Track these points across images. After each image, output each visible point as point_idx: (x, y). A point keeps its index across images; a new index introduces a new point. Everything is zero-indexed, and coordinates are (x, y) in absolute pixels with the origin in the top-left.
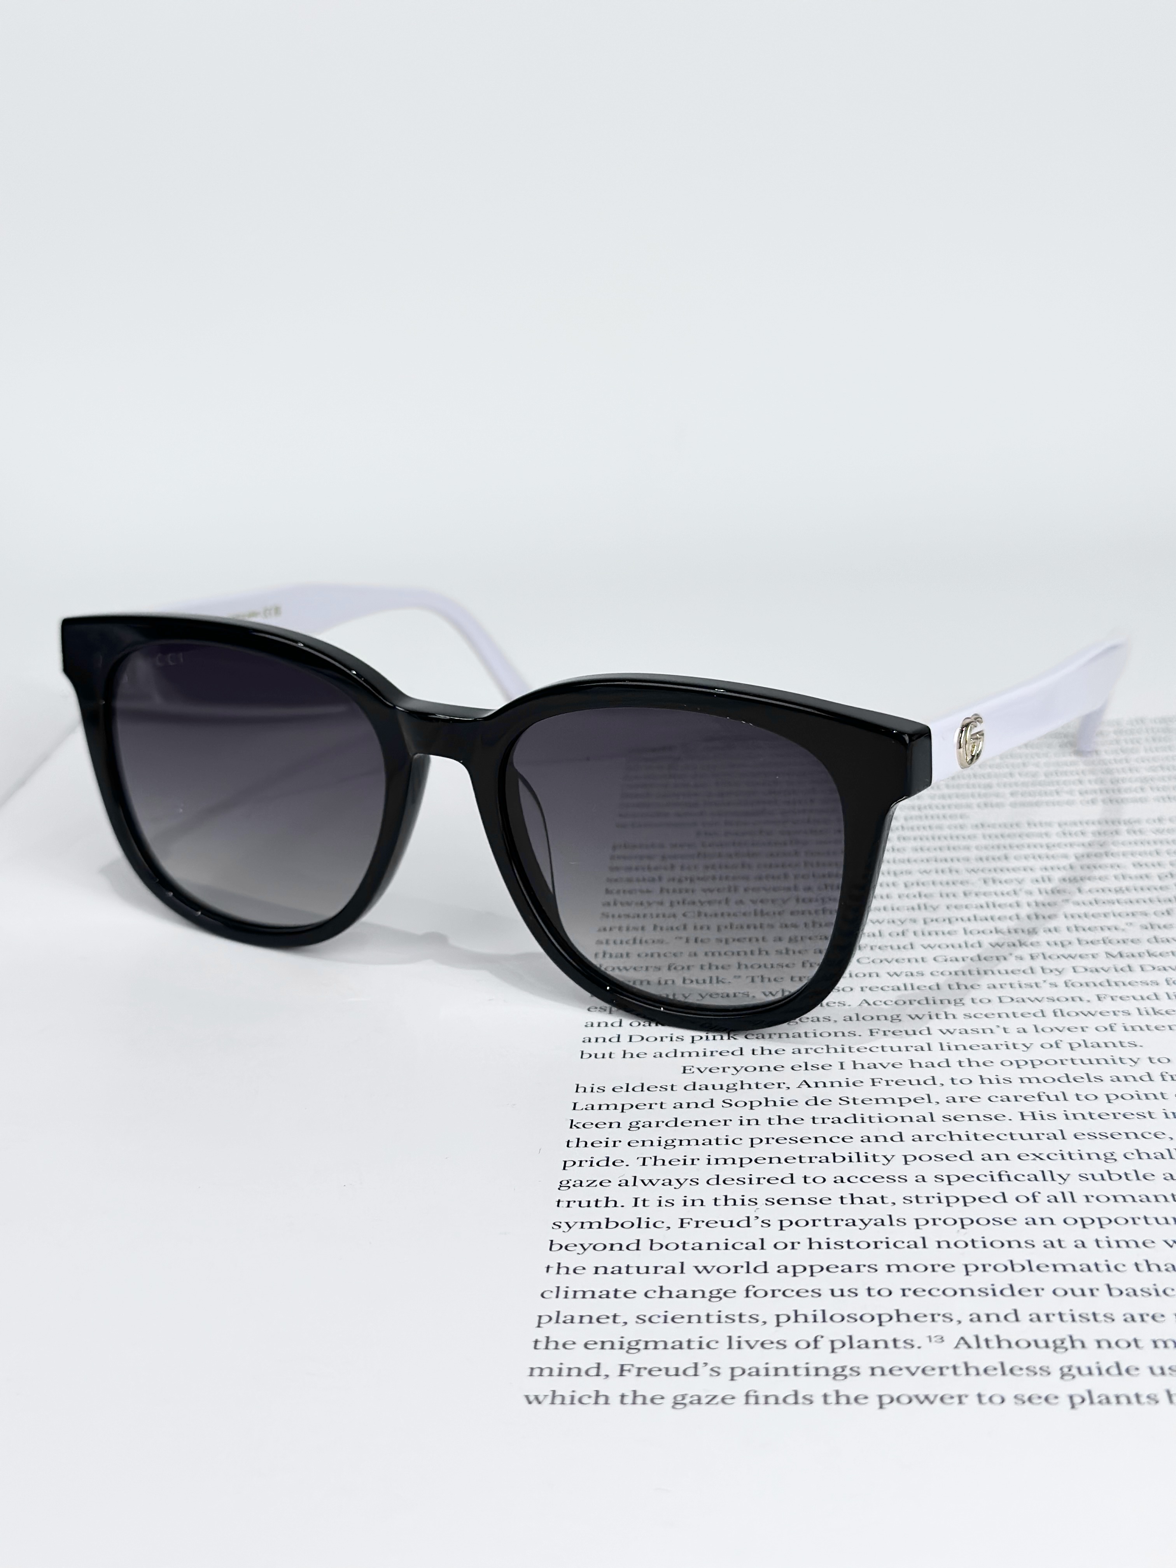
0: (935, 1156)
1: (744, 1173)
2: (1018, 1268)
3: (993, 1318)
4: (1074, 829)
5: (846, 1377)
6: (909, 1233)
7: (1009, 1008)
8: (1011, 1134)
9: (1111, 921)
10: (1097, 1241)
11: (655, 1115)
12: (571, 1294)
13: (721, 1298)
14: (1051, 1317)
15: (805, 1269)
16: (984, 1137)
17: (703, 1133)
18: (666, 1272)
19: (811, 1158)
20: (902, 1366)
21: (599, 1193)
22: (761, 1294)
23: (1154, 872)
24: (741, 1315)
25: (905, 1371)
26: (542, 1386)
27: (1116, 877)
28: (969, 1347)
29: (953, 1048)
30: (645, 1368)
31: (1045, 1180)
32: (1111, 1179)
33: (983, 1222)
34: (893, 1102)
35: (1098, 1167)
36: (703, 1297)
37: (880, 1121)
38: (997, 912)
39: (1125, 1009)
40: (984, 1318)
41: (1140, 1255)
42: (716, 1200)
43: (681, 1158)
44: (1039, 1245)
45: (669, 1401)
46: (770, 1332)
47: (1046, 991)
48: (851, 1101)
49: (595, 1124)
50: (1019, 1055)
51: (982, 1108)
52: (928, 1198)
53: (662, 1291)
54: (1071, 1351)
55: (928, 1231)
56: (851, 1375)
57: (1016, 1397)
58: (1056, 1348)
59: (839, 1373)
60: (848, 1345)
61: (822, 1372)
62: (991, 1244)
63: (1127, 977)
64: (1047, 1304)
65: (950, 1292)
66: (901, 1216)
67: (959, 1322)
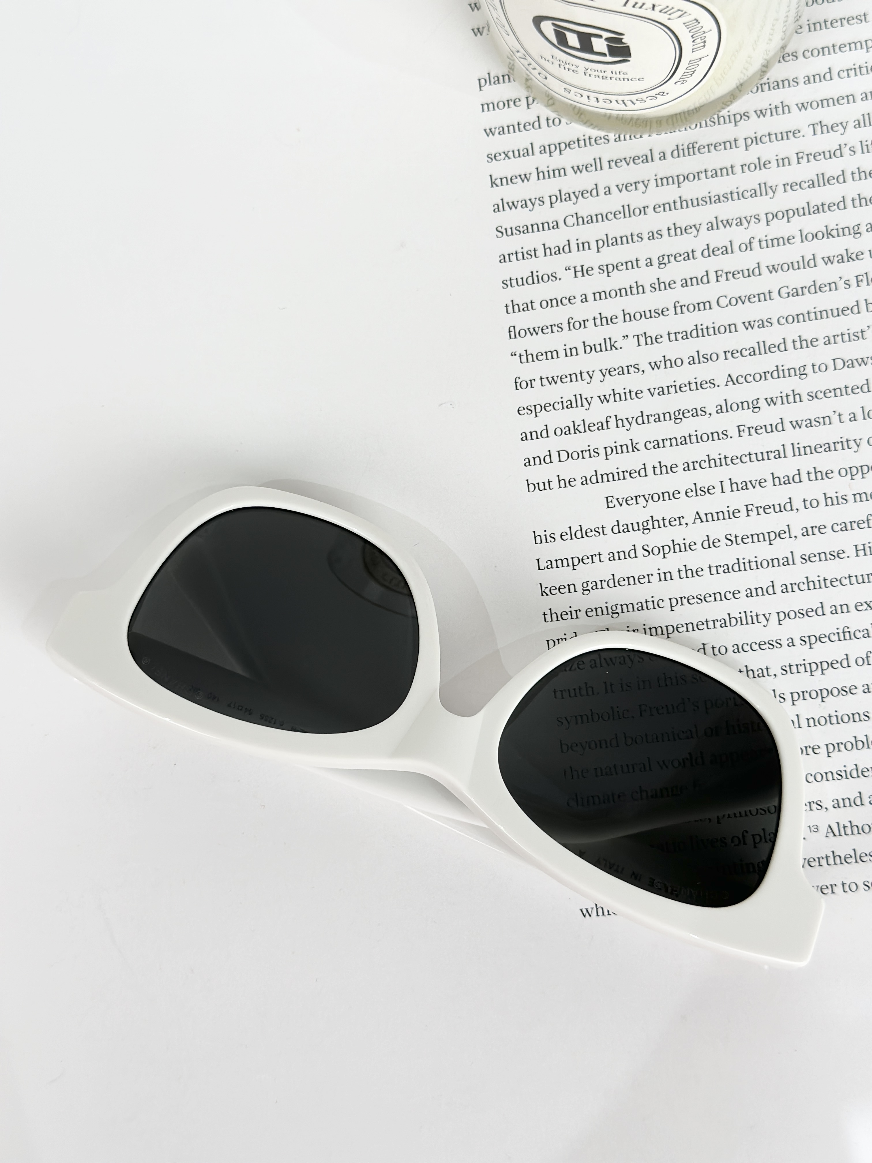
0: (799, 611)
2: (860, 745)
3: (847, 801)
7: (842, 378)
8: (850, 577)
11: (598, 570)
16: (831, 582)
17: (635, 594)
19: (714, 622)
28: (835, 835)
29: (802, 450)
33: (835, 692)
34: (764, 540)
37: (757, 567)
38: (827, 194)
40: (841, 803)
48: (734, 539)
49: (557, 588)
50: (852, 458)
51: (827, 542)
52: (797, 665)
53: (641, 792)
55: (800, 707)
57: (864, 883)
60: (763, 839)
62: (842, 719)
65: (819, 778)
66: (782, 693)
67: (826, 809)
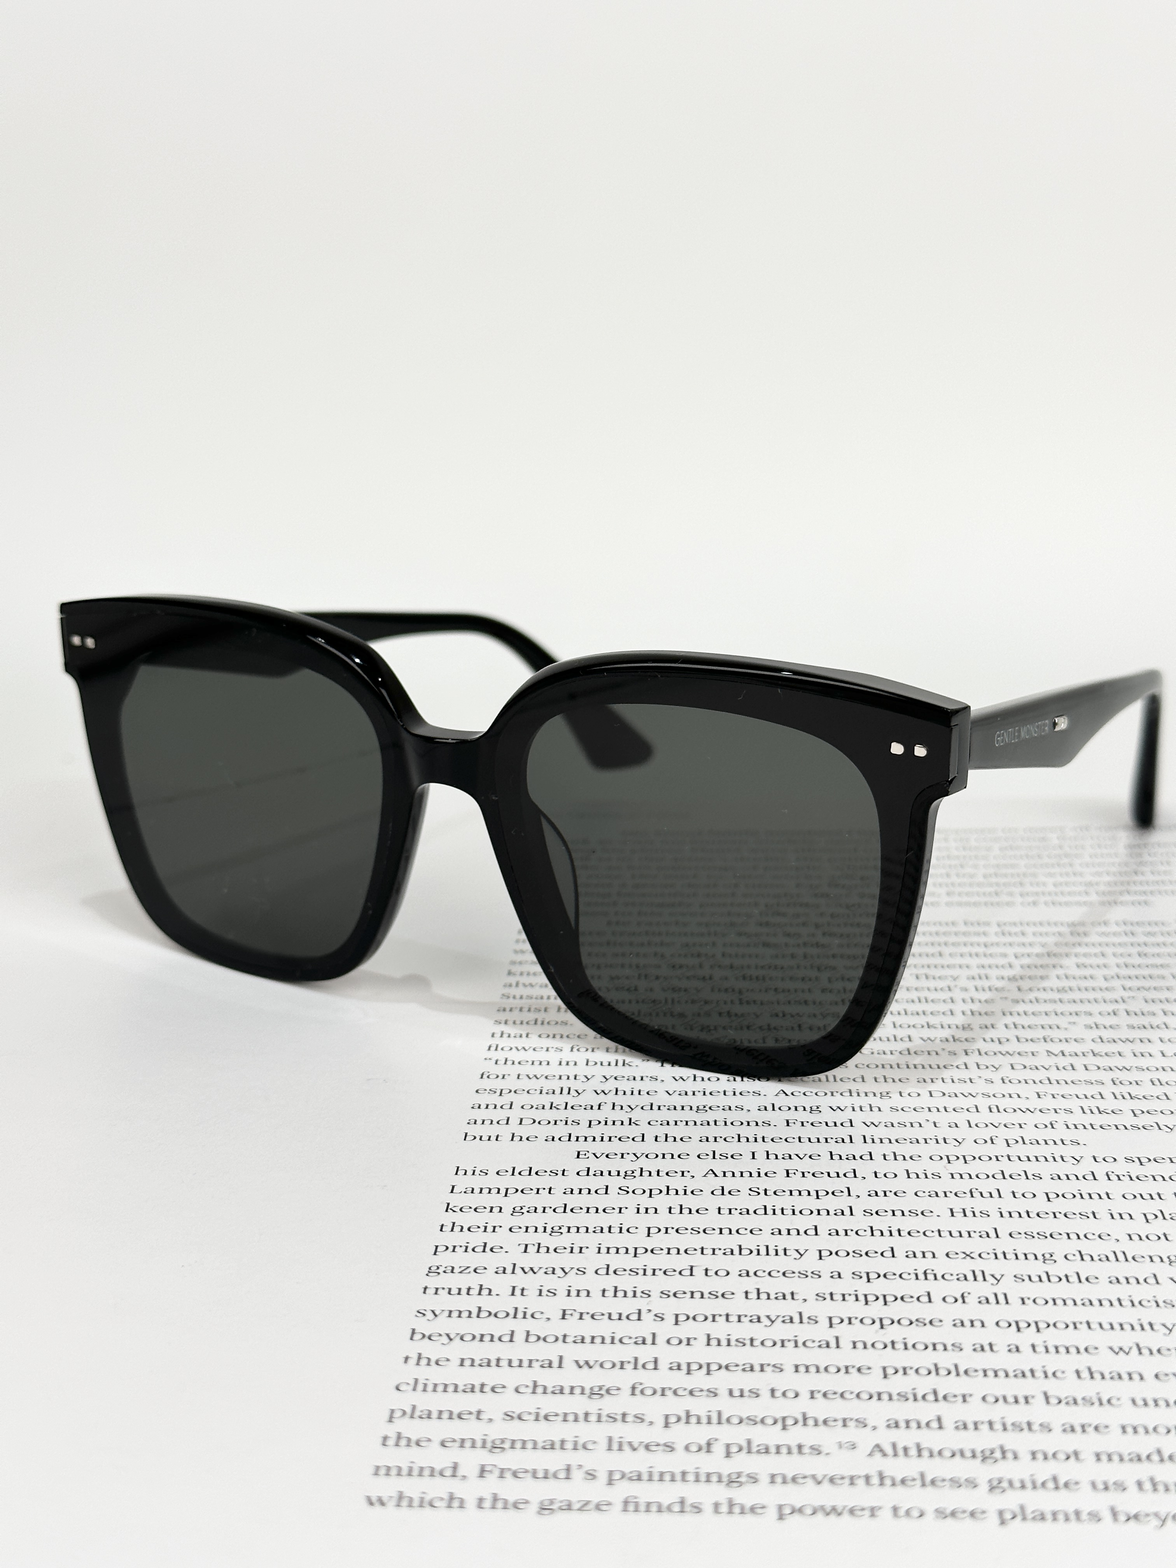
0: (854, 1252)
1: (637, 1263)
2: (943, 1372)
3: (913, 1425)
4: (1014, 929)
5: (741, 1484)
6: (822, 1332)
7: (940, 1102)
8: (939, 1231)
9: (1053, 1020)
10: (1033, 1346)
11: (544, 1200)
12: (430, 1387)
13: (602, 1395)
14: (980, 1426)
15: (701, 1367)
16: (909, 1233)
17: (593, 1221)
18: (542, 1366)
19: (714, 1250)
20: (808, 1473)
21: (474, 1281)
22: (649, 1392)
23: (1099, 973)
24: (624, 1415)
25: (810, 1481)
26: (388, 1487)
27: (1058, 977)
28: (885, 1455)
29: (877, 1141)
30: (509, 1469)
31: (975, 1280)
32: (1049, 1281)
33: (905, 1322)
34: (809, 1194)
35: (1037, 1268)
36: (582, 1393)
37: (794, 1213)
38: (929, 1008)
39: (1067, 1107)
40: (902, 1424)
41: (1082, 1362)
42: (604, 1291)
43: (568, 1246)
44: (968, 1349)
45: (534, 1507)
46: (657, 1434)
47: (980, 1087)
48: (762, 1193)
49: (474, 1207)
50: (950, 1150)
51: (907, 1203)
52: (844, 1295)
53: (535, 1385)
54: (1001, 1463)
55: (842, 1330)
56: (747, 1482)
57: (937, 1511)
58: (984, 1459)
59: (733, 1481)
60: (745, 1450)
61: (714, 1478)
62: (914, 1346)
63: (1069, 1076)
64: (975, 1411)
65: (865, 1396)
66: (812, 1313)
67: (875, 1428)
